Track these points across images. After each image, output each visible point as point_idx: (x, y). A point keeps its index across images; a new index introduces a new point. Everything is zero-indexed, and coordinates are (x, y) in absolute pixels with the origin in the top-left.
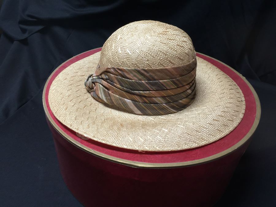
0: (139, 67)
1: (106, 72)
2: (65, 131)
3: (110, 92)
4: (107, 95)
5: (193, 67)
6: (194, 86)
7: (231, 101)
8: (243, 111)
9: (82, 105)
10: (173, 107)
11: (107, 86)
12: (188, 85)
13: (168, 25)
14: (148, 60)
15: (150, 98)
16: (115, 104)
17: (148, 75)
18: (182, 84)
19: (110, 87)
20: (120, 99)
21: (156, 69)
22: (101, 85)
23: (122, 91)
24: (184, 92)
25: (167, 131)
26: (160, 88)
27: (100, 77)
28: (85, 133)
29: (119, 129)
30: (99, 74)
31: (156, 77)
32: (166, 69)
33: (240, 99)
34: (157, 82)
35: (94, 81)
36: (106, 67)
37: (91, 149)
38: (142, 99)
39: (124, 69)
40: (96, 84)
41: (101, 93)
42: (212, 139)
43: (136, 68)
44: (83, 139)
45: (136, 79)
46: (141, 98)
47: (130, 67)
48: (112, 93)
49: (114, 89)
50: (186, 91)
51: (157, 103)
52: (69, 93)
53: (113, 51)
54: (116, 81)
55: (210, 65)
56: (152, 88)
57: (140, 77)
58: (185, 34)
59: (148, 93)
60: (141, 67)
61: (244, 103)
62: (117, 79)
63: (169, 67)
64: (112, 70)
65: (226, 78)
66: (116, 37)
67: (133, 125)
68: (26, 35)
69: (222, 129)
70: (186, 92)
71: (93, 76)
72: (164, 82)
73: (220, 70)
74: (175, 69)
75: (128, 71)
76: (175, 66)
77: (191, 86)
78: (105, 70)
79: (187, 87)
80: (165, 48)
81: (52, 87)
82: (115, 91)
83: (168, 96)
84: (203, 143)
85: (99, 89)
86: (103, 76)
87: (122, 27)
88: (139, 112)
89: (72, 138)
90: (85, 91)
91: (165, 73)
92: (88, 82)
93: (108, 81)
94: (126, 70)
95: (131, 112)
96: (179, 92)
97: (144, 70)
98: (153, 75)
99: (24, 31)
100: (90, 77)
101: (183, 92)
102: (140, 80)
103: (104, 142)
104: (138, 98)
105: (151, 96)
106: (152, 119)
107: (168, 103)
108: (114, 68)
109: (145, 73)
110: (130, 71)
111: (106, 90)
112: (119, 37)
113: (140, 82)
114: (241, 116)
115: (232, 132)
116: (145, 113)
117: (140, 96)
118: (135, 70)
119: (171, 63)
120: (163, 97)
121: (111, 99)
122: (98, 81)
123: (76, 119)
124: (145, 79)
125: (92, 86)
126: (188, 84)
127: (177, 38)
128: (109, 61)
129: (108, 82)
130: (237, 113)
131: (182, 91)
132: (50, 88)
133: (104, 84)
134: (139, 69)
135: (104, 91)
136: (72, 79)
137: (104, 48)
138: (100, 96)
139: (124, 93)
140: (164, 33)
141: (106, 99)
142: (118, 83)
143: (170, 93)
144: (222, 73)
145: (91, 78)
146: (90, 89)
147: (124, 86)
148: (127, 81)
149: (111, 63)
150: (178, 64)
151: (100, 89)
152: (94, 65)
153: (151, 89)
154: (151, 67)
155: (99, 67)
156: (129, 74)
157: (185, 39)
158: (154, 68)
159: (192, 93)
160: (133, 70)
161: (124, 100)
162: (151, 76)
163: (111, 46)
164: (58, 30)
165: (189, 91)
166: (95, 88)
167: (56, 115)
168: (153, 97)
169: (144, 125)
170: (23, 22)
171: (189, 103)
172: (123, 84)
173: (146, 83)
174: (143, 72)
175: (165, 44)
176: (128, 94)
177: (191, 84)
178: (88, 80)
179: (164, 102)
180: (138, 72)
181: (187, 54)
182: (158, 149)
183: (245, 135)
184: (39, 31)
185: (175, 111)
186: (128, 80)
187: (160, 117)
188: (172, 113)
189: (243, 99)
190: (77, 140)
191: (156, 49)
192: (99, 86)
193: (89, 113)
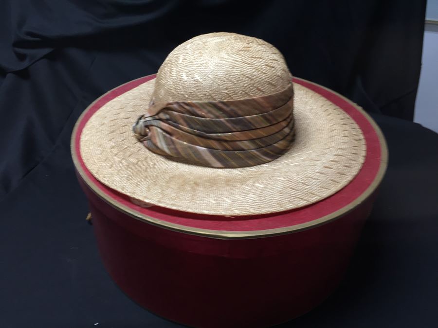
0: (214, 99)
1: (167, 109)
2: (115, 198)
3: (174, 138)
4: (170, 143)
5: (288, 96)
6: (292, 122)
7: (346, 140)
8: (364, 154)
9: (133, 160)
10: (266, 154)
11: (169, 130)
12: (285, 122)
13: (250, 38)
14: (227, 89)
15: (234, 142)
16: (181, 155)
17: (227, 109)
18: (276, 120)
19: (173, 130)
20: (190, 147)
21: (239, 101)
22: (159, 130)
23: (193, 136)
24: (280, 131)
25: (262, 186)
26: (247, 127)
27: (157, 117)
28: (146, 197)
29: (194, 190)
30: (154, 114)
31: (240, 112)
32: (253, 100)
33: (357, 138)
34: (241, 119)
35: (148, 123)
36: (165, 103)
37: (157, 219)
38: (222, 145)
39: (193, 103)
40: (151, 127)
41: (160, 141)
42: (326, 194)
43: (211, 101)
44: (142, 208)
45: (212, 116)
46: (220, 143)
47: (201, 100)
48: (177, 138)
49: (179, 133)
51: (244, 150)
52: (112, 143)
53: (173, 78)
54: (181, 121)
55: (311, 93)
56: (235, 128)
57: (218, 113)
58: (275, 50)
59: (230, 136)
60: (218, 98)
61: (363, 142)
62: (183, 118)
63: (257, 96)
64: (175, 106)
65: (335, 109)
66: (177, 58)
67: (212, 183)
68: (26, 64)
69: (336, 178)
70: (282, 131)
71: (146, 116)
72: (252, 118)
73: (325, 99)
74: (266, 99)
75: (198, 106)
76: (266, 95)
77: (289, 123)
78: (164, 107)
79: (284, 124)
80: (249, 70)
81: (84, 138)
82: (181, 136)
83: (258, 139)
84: (314, 199)
85: (156, 135)
86: (162, 116)
87: (183, 44)
88: (219, 165)
89: (127, 207)
90: (134, 140)
91: (251, 105)
92: (139, 126)
93: (170, 122)
94: (196, 104)
95: (206, 165)
96: (274, 132)
97: (223, 103)
98: (235, 109)
99: (21, 57)
100: (140, 119)
101: (277, 132)
102: (218, 117)
103: (174, 208)
104: (215, 144)
105: (234, 140)
106: (237, 172)
107: (259, 148)
108: (177, 103)
109: (224, 107)
110: (202, 106)
111: (168, 135)
112: (181, 58)
113: (217, 121)
114: (362, 160)
115: (351, 182)
116: (226, 166)
117: (219, 140)
118: (210, 103)
119: (259, 90)
120: (252, 140)
121: (176, 149)
122: (155, 123)
123: (128, 180)
124: (224, 115)
125: (145, 131)
126: (285, 120)
127: (265, 55)
128: (169, 93)
129: (169, 124)
130: (355, 157)
131: (277, 131)
132: (81, 140)
133: (163, 128)
134: (214, 102)
135: (165, 137)
136: (113, 123)
137: (160, 76)
138: (159, 144)
139: (195, 138)
140: (246, 49)
141: (169, 149)
142: (185, 124)
143: (261, 133)
144: (329, 103)
145: (142, 120)
146: (142, 137)
147: (194, 127)
148: (199, 120)
149: (173, 95)
150: (269, 91)
151: (158, 135)
152: (142, 103)
153: (234, 130)
154: (232, 98)
155: (153, 104)
156: (201, 110)
157: (275, 57)
158: (236, 99)
159: (290, 132)
160: (206, 103)
161: (196, 148)
162: (232, 110)
163: (171, 71)
164: (75, 53)
165: (287, 130)
166: (150, 134)
167: (97, 176)
168: (238, 141)
169: (228, 182)
170: (19, 44)
171: (288, 146)
172: (193, 125)
173: (227, 121)
174: (221, 105)
175: (248, 64)
176: (200, 138)
177: (289, 120)
178: (137, 123)
179: (253, 147)
180: (214, 106)
181: (281, 78)
182: (252, 211)
183: (369, 184)
184: (45, 57)
185: (269, 159)
186: (200, 118)
187: (249, 169)
188: (265, 163)
189: (362, 137)
190: (134, 209)
191: (236, 72)
192: (157, 130)
193: (146, 171)
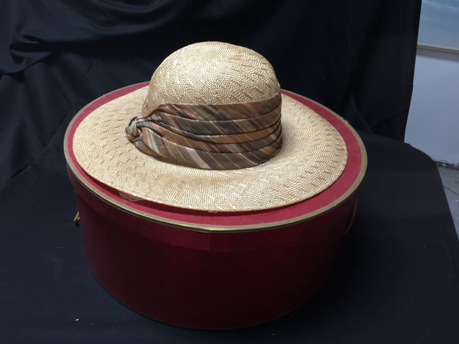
0: (205, 102)
1: (159, 110)
2: (104, 192)
3: (164, 139)
4: (160, 144)
5: (275, 104)
6: (279, 129)
7: (328, 149)
8: (345, 162)
9: (124, 158)
10: (252, 158)
11: (160, 131)
12: (271, 128)
13: (241, 48)
14: (216, 93)
15: (221, 145)
16: (171, 156)
17: (216, 112)
18: (262, 125)
19: (165, 131)
20: (179, 148)
21: (228, 105)
22: (150, 130)
23: (182, 137)
24: (267, 136)
25: (245, 186)
26: (234, 130)
27: (149, 118)
28: (133, 191)
29: (180, 187)
30: (147, 115)
31: (228, 116)
32: (241, 105)
33: (340, 148)
34: (230, 122)
35: (140, 124)
36: (158, 105)
37: (142, 212)
38: (210, 147)
39: (185, 106)
40: (143, 129)
41: (151, 141)
42: (305, 196)
43: (201, 104)
44: (130, 201)
45: (201, 118)
46: (208, 145)
47: (192, 102)
48: (167, 139)
49: (169, 134)
50: (269, 135)
51: (230, 153)
52: (104, 142)
53: (167, 81)
54: (172, 122)
55: (300, 105)
56: (223, 131)
57: (207, 116)
58: (264, 60)
59: (218, 138)
60: (207, 102)
61: (346, 152)
62: (175, 120)
63: (245, 101)
64: (167, 107)
65: (321, 121)
66: (171, 63)
67: (199, 182)
68: (22, 66)
69: (317, 182)
70: (268, 137)
71: (139, 118)
72: (239, 122)
73: (313, 111)
74: (253, 104)
75: (189, 108)
76: (253, 101)
77: (275, 130)
78: (157, 109)
79: (270, 130)
80: (238, 77)
81: (77, 136)
82: (172, 137)
83: (245, 142)
84: (294, 200)
85: (148, 136)
86: (154, 117)
87: (179, 51)
88: (206, 166)
89: (114, 200)
90: (127, 141)
91: (239, 109)
92: (131, 127)
93: (162, 123)
94: (188, 107)
95: (194, 166)
96: (259, 138)
97: (212, 106)
98: (224, 113)
99: (18, 60)
100: (133, 120)
101: (264, 138)
102: (207, 120)
103: (160, 202)
104: (203, 146)
105: (223, 142)
106: (224, 174)
107: (245, 152)
108: (169, 105)
109: (214, 110)
110: (193, 108)
111: (159, 136)
112: (175, 63)
113: (206, 123)
114: (342, 168)
115: (329, 187)
116: (214, 167)
117: (207, 142)
118: (200, 106)
119: (248, 96)
120: (239, 144)
121: (166, 149)
122: (147, 124)
123: (117, 176)
124: (213, 118)
125: (137, 132)
126: (271, 126)
127: (254, 64)
128: (162, 95)
129: (161, 125)
130: (336, 164)
131: (264, 136)
132: (74, 138)
133: (155, 129)
134: (204, 104)
135: (155, 137)
136: (106, 124)
137: (155, 79)
138: (150, 145)
139: (185, 139)
140: (237, 58)
141: (159, 149)
142: (176, 125)
143: (247, 137)
144: (316, 115)
145: (135, 121)
146: (134, 137)
147: (185, 128)
148: (189, 122)
149: (166, 98)
150: (257, 98)
151: (150, 136)
152: (136, 107)
153: (222, 133)
154: (222, 103)
155: (147, 106)
156: (191, 112)
157: (264, 66)
158: (224, 103)
159: (276, 139)
160: (196, 106)
161: (185, 149)
162: (221, 114)
163: (165, 75)
164: (73, 59)
165: (273, 137)
166: (141, 135)
167: (88, 171)
168: (226, 144)
169: (214, 181)
170: (17, 46)
172: (183, 127)
173: (216, 123)
174: (210, 108)
175: (239, 71)
176: (189, 140)
177: (275, 127)
178: (130, 124)
179: (239, 150)
180: (204, 108)
181: (268, 86)
182: (234, 208)
183: (346, 190)
184: (41, 61)
185: (254, 164)
186: (190, 120)
187: (235, 171)
188: (251, 166)
189: (345, 147)
190: (122, 202)
191: (227, 77)
192: (148, 131)
193: (136, 169)
